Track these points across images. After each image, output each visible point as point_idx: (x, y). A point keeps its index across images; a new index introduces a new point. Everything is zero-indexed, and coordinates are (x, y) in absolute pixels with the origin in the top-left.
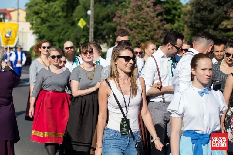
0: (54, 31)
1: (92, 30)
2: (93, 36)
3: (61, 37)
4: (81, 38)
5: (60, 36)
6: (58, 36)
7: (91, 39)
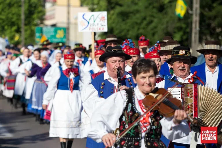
0: (129, 21)
1: (196, 19)
2: (198, 28)
3: (141, 31)
4: (175, 32)
5: (139, 29)
6: (136, 29)
7: (196, 33)
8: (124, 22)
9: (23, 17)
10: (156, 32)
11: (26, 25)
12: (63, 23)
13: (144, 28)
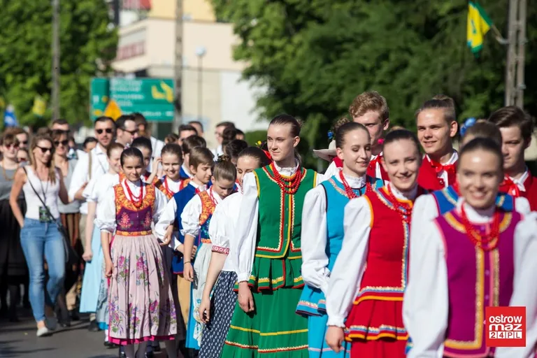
0: (343, 63)
6: (361, 84)
8: (329, 67)
9: (55, 50)
10: (417, 92)
11: (63, 72)
12: (165, 66)
13: (381, 83)
